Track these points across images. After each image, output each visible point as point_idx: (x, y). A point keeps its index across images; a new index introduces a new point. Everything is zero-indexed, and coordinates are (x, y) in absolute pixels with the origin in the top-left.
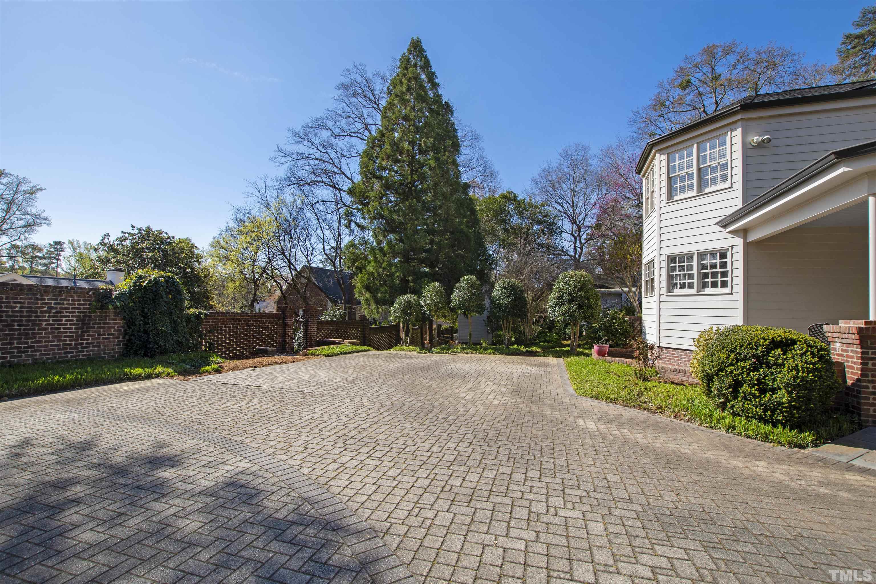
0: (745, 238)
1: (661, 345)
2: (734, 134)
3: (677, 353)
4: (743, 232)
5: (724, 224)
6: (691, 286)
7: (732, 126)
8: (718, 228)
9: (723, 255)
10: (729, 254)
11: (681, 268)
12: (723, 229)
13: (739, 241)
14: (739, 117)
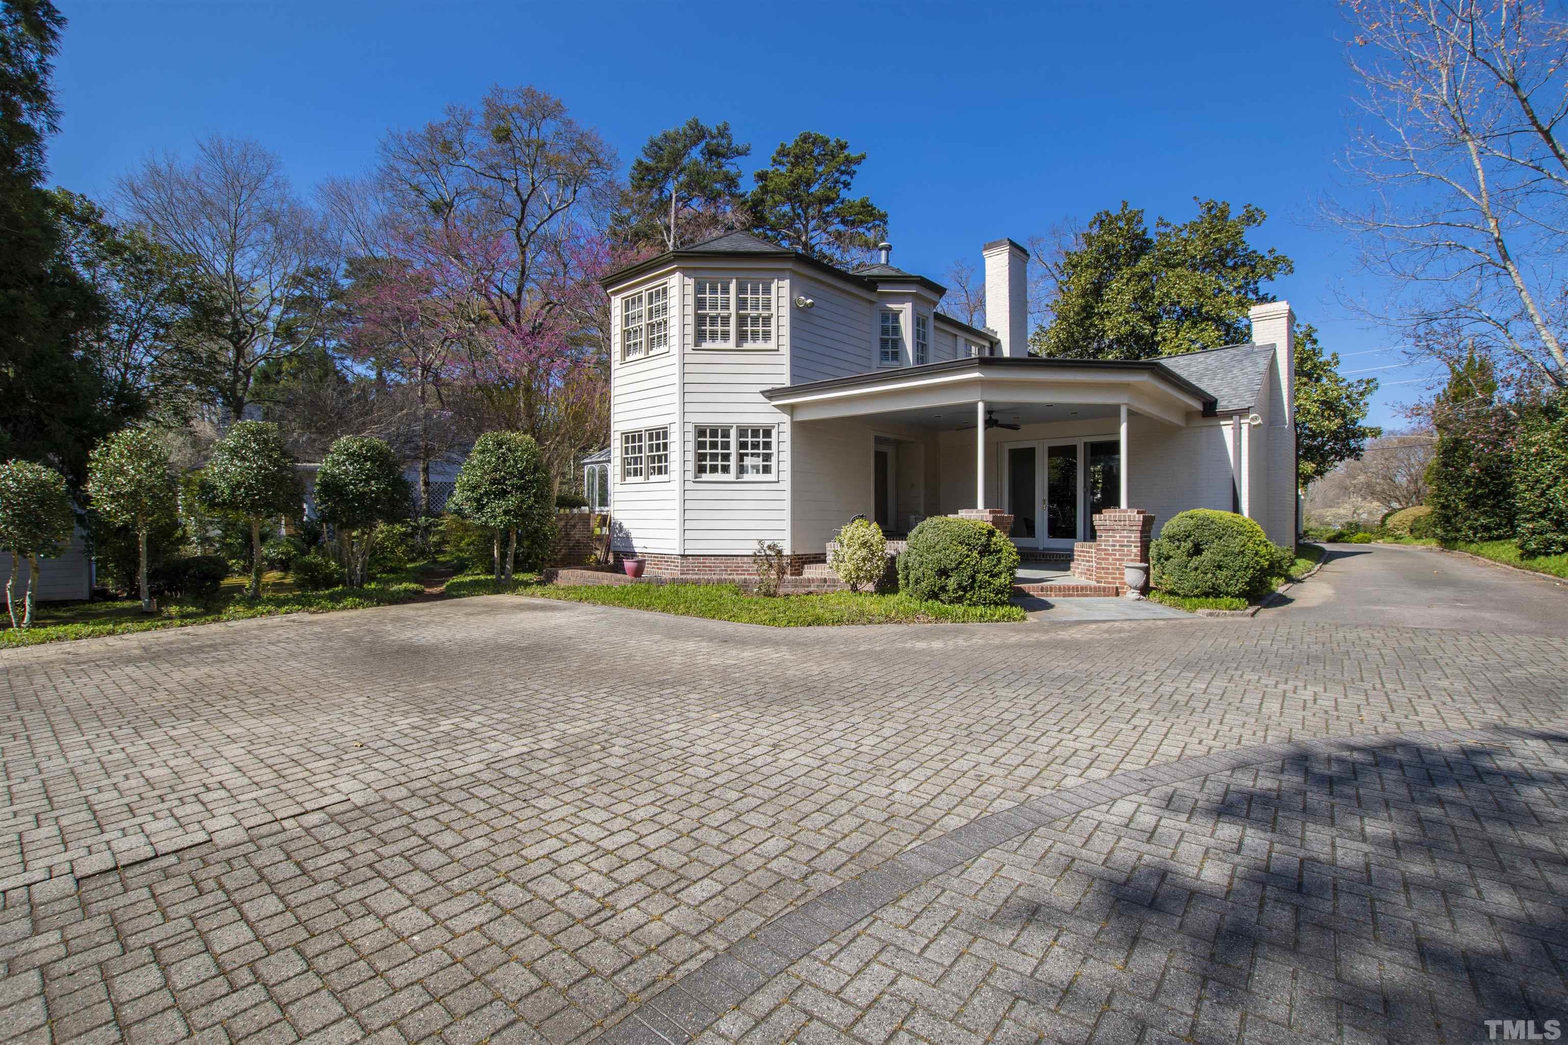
0: (792, 416)
1: (687, 553)
2: (781, 283)
3: (708, 562)
4: (791, 409)
5: (771, 394)
6: (725, 469)
7: (780, 274)
8: (762, 398)
9: (767, 433)
10: (774, 433)
11: (714, 445)
12: (767, 400)
13: (786, 418)
14: (789, 265)
